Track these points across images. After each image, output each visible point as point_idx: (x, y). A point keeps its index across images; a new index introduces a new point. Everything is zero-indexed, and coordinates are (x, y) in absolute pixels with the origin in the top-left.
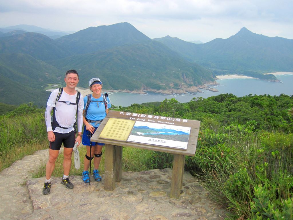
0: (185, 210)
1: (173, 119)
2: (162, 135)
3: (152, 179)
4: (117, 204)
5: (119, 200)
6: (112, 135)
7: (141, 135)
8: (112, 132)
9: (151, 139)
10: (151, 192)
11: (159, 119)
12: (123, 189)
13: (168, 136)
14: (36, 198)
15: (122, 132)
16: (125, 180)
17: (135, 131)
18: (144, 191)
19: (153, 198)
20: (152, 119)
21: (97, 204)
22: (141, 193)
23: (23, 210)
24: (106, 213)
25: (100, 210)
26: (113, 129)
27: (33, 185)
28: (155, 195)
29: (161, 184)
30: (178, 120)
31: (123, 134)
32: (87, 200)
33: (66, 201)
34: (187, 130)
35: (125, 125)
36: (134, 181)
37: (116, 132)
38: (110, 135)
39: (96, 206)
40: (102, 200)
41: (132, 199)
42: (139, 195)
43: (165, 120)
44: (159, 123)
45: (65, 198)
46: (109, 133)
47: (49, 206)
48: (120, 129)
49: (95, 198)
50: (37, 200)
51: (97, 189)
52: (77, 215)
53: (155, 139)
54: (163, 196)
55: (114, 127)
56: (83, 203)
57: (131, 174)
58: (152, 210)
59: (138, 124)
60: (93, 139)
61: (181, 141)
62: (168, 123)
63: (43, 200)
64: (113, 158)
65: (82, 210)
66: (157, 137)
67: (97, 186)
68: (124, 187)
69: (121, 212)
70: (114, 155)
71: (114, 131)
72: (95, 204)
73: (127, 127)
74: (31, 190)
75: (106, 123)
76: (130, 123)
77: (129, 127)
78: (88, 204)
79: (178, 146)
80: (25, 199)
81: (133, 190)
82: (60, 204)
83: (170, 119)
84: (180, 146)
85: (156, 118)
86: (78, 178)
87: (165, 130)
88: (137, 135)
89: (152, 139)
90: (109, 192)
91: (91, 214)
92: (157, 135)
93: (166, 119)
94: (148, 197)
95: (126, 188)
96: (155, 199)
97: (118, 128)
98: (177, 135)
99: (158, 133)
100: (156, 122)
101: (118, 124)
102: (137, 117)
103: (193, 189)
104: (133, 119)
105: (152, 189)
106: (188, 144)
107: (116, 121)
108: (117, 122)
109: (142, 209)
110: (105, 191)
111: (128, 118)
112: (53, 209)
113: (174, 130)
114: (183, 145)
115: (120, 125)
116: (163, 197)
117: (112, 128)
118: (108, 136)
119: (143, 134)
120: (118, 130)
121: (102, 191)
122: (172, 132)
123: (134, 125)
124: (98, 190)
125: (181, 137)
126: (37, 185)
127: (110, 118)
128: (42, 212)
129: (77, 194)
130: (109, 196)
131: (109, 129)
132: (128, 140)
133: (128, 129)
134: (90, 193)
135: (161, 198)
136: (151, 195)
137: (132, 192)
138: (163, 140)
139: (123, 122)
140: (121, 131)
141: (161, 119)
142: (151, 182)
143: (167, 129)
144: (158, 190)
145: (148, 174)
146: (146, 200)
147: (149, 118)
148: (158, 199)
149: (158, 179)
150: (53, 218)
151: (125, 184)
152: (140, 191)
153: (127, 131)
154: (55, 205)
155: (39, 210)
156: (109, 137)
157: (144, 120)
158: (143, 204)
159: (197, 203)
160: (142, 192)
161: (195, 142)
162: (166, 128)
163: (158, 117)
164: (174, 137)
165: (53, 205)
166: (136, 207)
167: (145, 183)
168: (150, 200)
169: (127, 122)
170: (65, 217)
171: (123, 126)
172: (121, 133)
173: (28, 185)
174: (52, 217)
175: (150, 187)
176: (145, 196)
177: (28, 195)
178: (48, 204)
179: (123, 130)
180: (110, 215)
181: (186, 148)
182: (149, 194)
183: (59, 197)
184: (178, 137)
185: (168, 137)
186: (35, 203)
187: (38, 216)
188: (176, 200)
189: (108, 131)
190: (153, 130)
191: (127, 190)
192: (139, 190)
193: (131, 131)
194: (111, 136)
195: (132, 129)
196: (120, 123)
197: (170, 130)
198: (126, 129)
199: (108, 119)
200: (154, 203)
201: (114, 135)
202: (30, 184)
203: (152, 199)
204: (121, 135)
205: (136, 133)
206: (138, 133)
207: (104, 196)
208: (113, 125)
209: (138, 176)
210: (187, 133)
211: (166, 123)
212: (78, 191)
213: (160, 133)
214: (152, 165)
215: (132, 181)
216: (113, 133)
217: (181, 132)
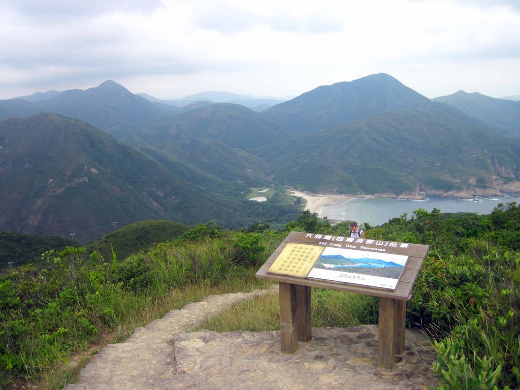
0: (395, 387)
1: (384, 244)
2: (360, 267)
3: (361, 339)
4: (294, 372)
5: (298, 367)
6: (287, 268)
7: (330, 269)
8: (288, 263)
9: (342, 275)
10: (351, 357)
11: (364, 244)
12: (310, 351)
13: (369, 269)
14: (181, 358)
15: (302, 264)
16: (317, 340)
17: (321, 262)
18: (340, 356)
19: (351, 366)
20: (353, 243)
21: (265, 370)
22: (335, 358)
23: (163, 375)
24: (274, 384)
25: (266, 379)
26: (290, 260)
27: (182, 341)
28: (355, 363)
29: (372, 346)
30: (393, 244)
31: (303, 267)
32: (252, 364)
33: (222, 364)
34: (401, 260)
35: (309, 253)
36: (331, 341)
37: (294, 264)
38: (284, 268)
39: (262, 373)
40: (274, 365)
41: (319, 366)
42: (331, 361)
43: (373, 246)
44: (363, 249)
45: (222, 361)
46: (283, 265)
47: (197, 370)
48: (299, 260)
49: (264, 363)
50: (182, 362)
51: (270, 350)
52: (232, 384)
53: (349, 274)
54: (367, 364)
55: (292, 257)
56: (245, 368)
57: (331, 331)
58: (343, 383)
59: (329, 251)
60: (260, 274)
61: (389, 276)
62: (376, 249)
63: (190, 363)
64: (291, 303)
65: (241, 378)
66: (353, 272)
67: (272, 346)
68: (313, 349)
69: (295, 382)
70: (292, 299)
71: (291, 262)
72: (261, 371)
73: (310, 256)
74: (178, 348)
75: (282, 250)
76: (316, 251)
77: (313, 256)
78: (252, 370)
79: (382, 285)
80: (168, 361)
81: (324, 354)
82: (213, 369)
83: (381, 243)
84: (385, 285)
85: (359, 242)
86: (248, 335)
87: (367, 261)
88: (324, 268)
89: (344, 273)
90: (287, 356)
91: (252, 384)
92: (354, 268)
93: (375, 242)
94: (344, 365)
95: (315, 350)
96: (354, 369)
97: (298, 257)
98: (385, 267)
99: (355, 265)
100: (358, 248)
101: (299, 251)
102: (330, 241)
103: (420, 355)
104: (323, 244)
105: (355, 353)
106: (399, 282)
107: (296, 247)
108: (297, 250)
109: (328, 381)
110: (282, 354)
111: (316, 242)
112: (202, 374)
113: (380, 260)
114: (390, 283)
115: (301, 253)
116: (367, 366)
117: (288, 258)
118: (280, 269)
119: (332, 266)
120: (297, 261)
121: (277, 353)
122: (377, 263)
123: (321, 254)
124: (272, 352)
125: (389, 271)
126: (187, 342)
127: (289, 244)
128: (186, 378)
129: (240, 356)
130: (285, 361)
131: (285, 259)
132: (309, 276)
133: (312, 259)
134: (259, 355)
135: (363, 368)
136: (349, 362)
137: (321, 356)
138: (361, 276)
139: (307, 249)
140: (300, 262)
141: (367, 243)
142: (358, 343)
143: (371, 259)
144: (364, 355)
145: (356, 332)
146: (338, 369)
147: (349, 243)
148: (357, 368)
149: (369, 340)
150: (199, 386)
151: (315, 345)
152: (335, 356)
153: (310, 262)
154: (205, 370)
155: (182, 375)
156: (283, 272)
157: (340, 246)
158: (332, 374)
159: (419, 377)
160: (337, 357)
161: (412, 278)
162: (369, 257)
163: (362, 240)
164: (378, 271)
165: (202, 369)
166: (321, 378)
167: (346, 344)
168: (344, 369)
169: (312, 249)
170: (215, 386)
171: (305, 255)
172: (301, 266)
173: (175, 341)
174: (197, 385)
175: (352, 350)
176: (339, 363)
177: (173, 356)
178: (196, 367)
179: (305, 260)
180: (279, 387)
181: (394, 288)
182: (348, 360)
183: (214, 360)
184: (385, 271)
185: (369, 271)
186: (179, 366)
187: (180, 382)
188: (386, 371)
189: (282, 263)
190: (349, 260)
191: (316, 353)
192: (332, 355)
193: (316, 262)
194: (286, 270)
195: (317, 260)
196: (302, 251)
197: (374, 261)
198: (308, 259)
199: (286, 245)
200: (349, 374)
201: (291, 268)
202: (177, 340)
203: (348, 368)
204: (300, 268)
205: (322, 265)
206: (325, 265)
207: (278, 361)
208: (291, 254)
209: (339, 334)
210: (400, 265)
211: (373, 249)
212: (243, 352)
213: (359, 264)
214: (368, 318)
215: (327, 341)
216: (288, 266)
217: (391, 263)
